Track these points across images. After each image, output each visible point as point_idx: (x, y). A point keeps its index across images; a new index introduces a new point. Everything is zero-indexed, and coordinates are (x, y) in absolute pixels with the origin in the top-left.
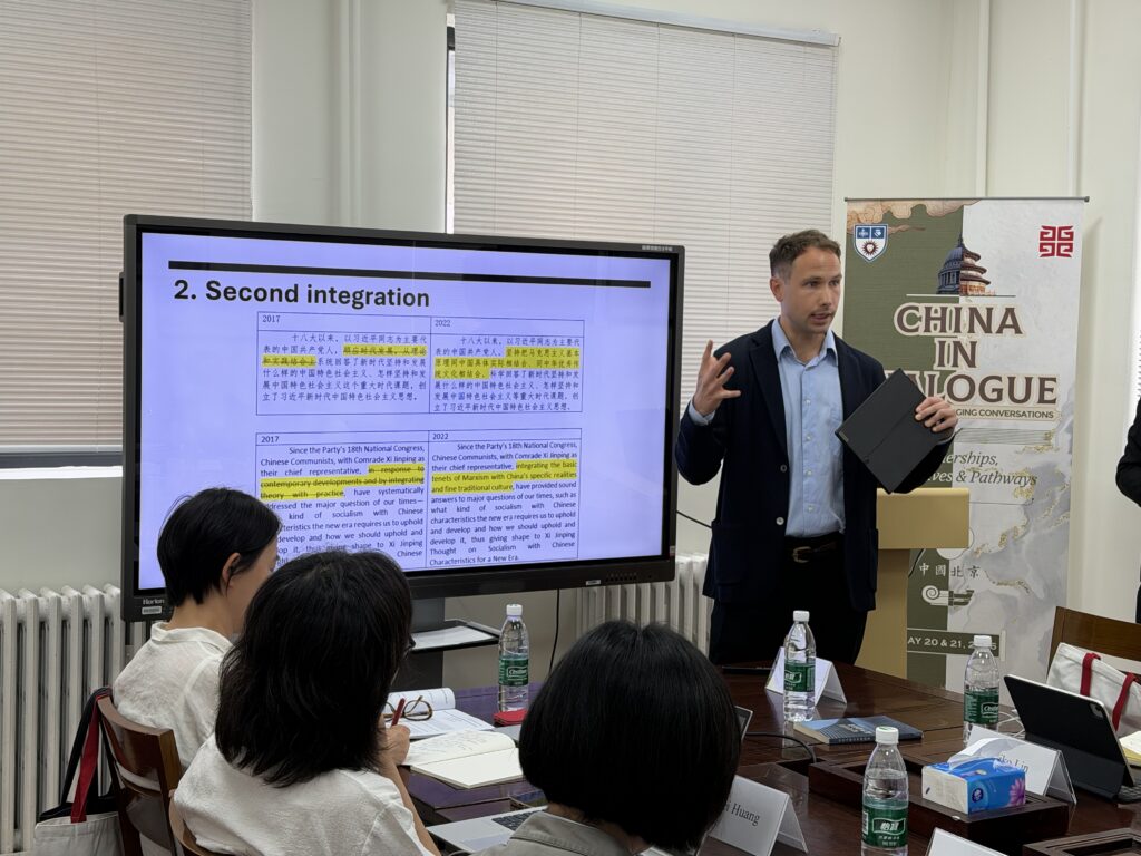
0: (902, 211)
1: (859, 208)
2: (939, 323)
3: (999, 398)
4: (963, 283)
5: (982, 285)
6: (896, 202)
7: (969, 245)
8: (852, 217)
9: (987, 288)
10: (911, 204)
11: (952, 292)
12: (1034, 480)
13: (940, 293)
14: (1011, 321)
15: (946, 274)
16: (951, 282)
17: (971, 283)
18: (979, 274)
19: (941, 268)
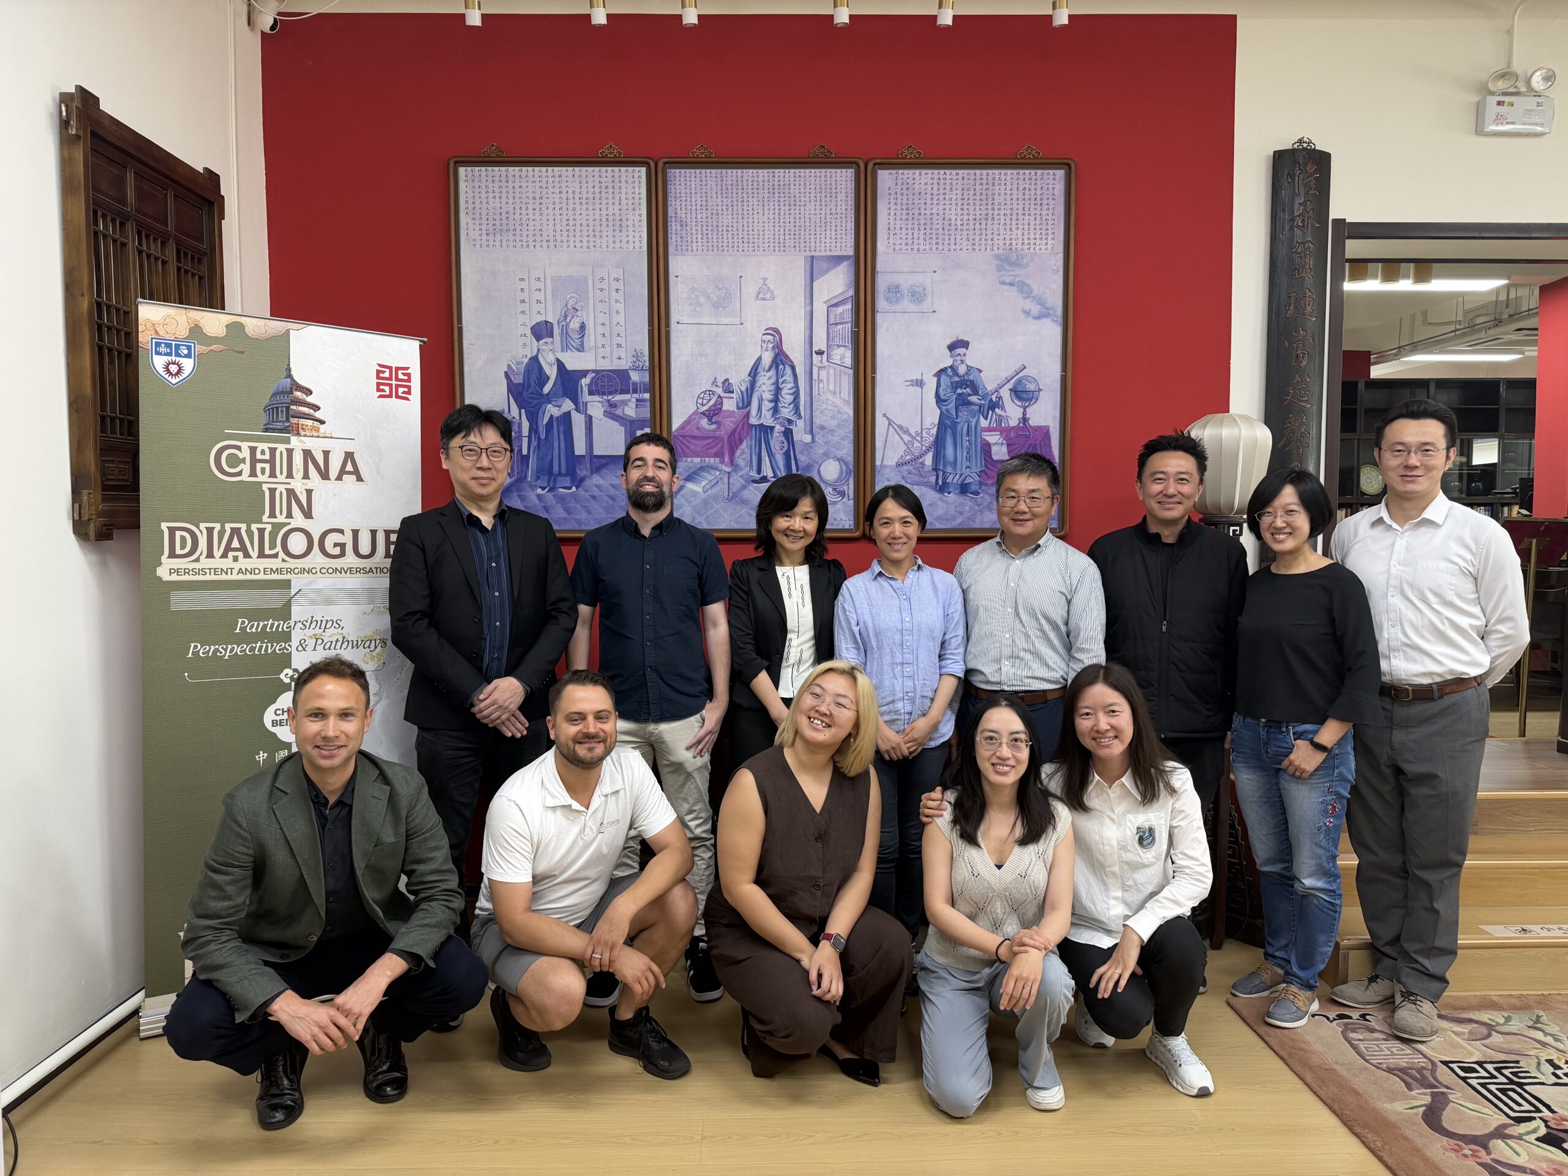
0: (215, 328)
1: (156, 315)
3: (343, 554)
4: (294, 421)
5: (316, 424)
6: (206, 315)
7: (300, 376)
8: (147, 327)
9: (322, 427)
10: (225, 320)
11: (281, 431)
13: (266, 430)
14: (351, 467)
15: (273, 409)
16: (280, 419)
17: (302, 421)
18: (312, 411)
19: (266, 401)
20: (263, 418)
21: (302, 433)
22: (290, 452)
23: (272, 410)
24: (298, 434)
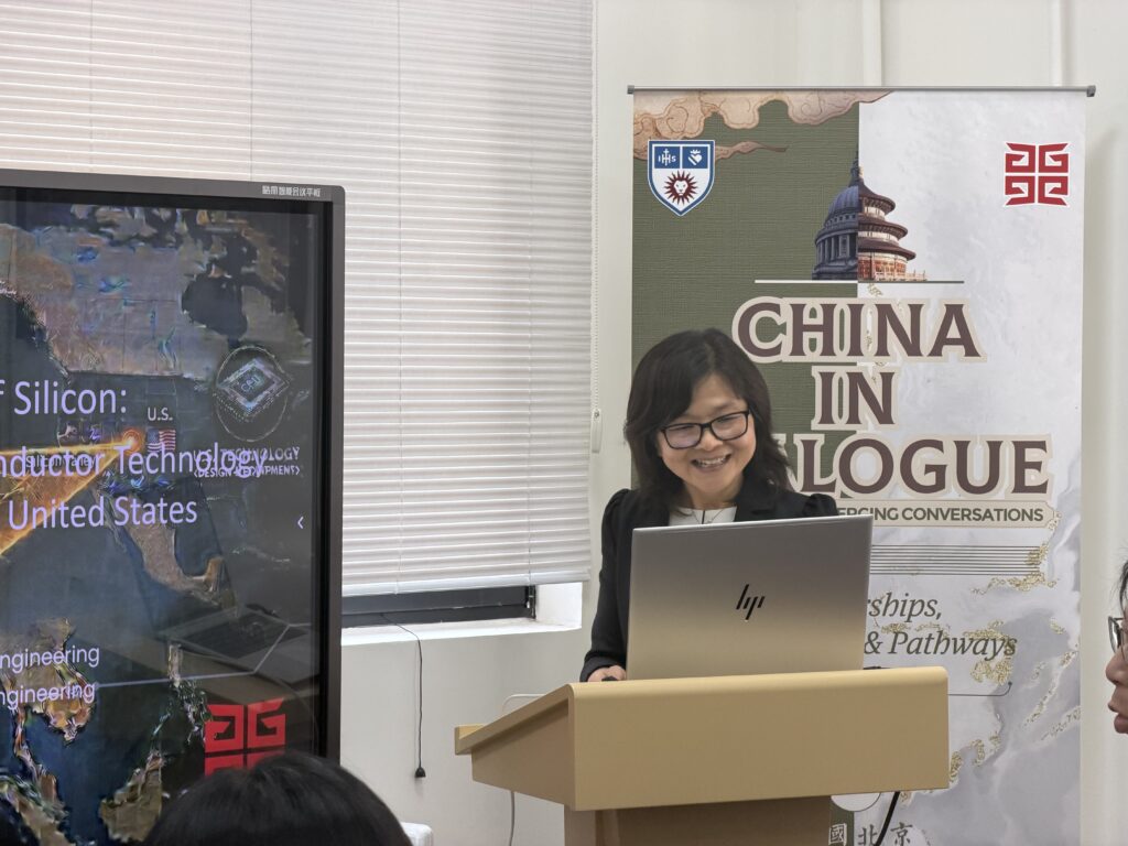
0: (742, 114)
1: (656, 107)
2: (819, 336)
3: (940, 485)
4: (864, 257)
5: (901, 259)
6: (730, 96)
7: (874, 181)
8: (645, 127)
9: (910, 266)
10: (758, 100)
11: (842, 275)
12: (1010, 645)
13: (819, 276)
14: (957, 331)
15: (829, 239)
16: (841, 256)
17: (878, 257)
18: (893, 238)
19: (819, 227)
20: (814, 257)
21: (877, 276)
22: (856, 310)
23: (828, 241)
24: (871, 279)
